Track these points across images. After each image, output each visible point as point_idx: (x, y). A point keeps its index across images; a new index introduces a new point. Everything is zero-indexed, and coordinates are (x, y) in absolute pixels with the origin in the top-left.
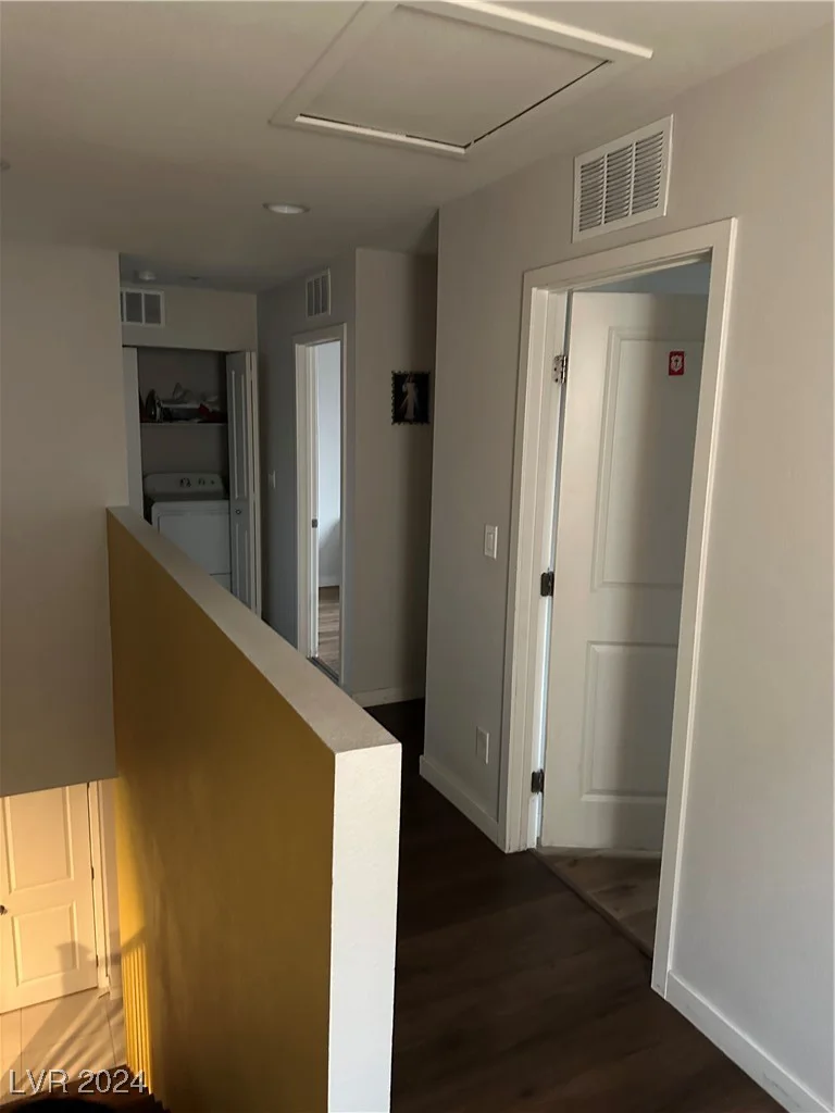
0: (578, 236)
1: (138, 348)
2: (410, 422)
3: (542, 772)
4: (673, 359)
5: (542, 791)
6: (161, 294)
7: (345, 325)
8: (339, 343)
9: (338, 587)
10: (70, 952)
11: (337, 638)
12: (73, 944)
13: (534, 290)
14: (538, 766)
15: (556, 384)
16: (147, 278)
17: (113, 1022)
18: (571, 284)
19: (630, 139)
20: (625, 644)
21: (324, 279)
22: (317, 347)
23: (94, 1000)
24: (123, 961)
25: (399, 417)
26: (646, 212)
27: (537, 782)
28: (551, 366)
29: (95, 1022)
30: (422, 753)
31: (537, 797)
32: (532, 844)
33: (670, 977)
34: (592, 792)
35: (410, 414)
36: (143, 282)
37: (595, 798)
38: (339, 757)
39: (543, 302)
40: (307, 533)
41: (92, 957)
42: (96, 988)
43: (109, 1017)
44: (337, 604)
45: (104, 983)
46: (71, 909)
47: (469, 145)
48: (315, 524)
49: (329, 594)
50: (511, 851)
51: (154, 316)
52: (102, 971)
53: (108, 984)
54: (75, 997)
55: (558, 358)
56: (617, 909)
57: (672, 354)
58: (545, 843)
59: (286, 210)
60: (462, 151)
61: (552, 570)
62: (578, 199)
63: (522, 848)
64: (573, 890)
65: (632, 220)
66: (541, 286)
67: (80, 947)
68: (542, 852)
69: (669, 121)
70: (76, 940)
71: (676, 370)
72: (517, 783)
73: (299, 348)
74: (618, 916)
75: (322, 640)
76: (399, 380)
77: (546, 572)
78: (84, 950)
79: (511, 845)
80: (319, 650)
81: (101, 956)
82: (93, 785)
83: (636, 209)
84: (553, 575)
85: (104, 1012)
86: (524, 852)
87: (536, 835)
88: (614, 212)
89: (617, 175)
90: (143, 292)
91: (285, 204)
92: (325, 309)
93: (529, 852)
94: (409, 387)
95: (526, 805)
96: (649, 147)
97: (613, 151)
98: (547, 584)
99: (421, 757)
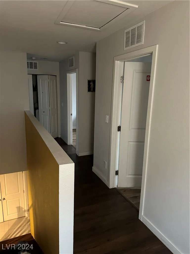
0: (125, 49)
1: (32, 74)
2: (92, 91)
3: (118, 171)
4: (148, 77)
5: (118, 175)
6: (37, 62)
7: (77, 69)
8: (76, 73)
9: (76, 129)
10: (19, 208)
11: (76, 140)
12: (20, 207)
13: (116, 61)
14: (117, 169)
15: (121, 83)
16: (34, 59)
17: (28, 224)
18: (125, 59)
19: (136, 26)
20: (136, 142)
21: (73, 59)
22: (72, 74)
23: (24, 219)
24: (30, 211)
25: (89, 90)
26: (139, 43)
27: (117, 173)
28: (120, 78)
29: (24, 224)
30: (93, 166)
31: (117, 176)
32: (116, 186)
33: (143, 216)
34: (129, 175)
35: (92, 90)
36: (33, 59)
37: (130, 176)
38: (60, 166)
39: (118, 64)
40: (70, 117)
41: (24, 210)
42: (25, 216)
43: (27, 223)
44: (76, 133)
45: (26, 215)
46: (19, 199)
47: (100, 28)
48: (71, 115)
49: (74, 130)
50: (111, 188)
51: (36, 67)
52: (26, 213)
53: (27, 216)
54: (20, 218)
55: (122, 77)
56: (133, 201)
57: (147, 76)
58: (118, 186)
59: (62, 43)
60: (99, 29)
61: (120, 125)
62: (125, 40)
63: (113, 187)
64: (123, 197)
65: (136, 45)
66: (117, 60)
67: (21, 207)
68: (117, 188)
69: (144, 22)
70: (20, 206)
71: (148, 80)
72: (112, 173)
73: (68, 74)
74: (133, 203)
75: (73, 141)
76: (89, 82)
77: (119, 126)
78: (22, 208)
79: (111, 187)
80: (73, 143)
81: (26, 209)
82: (24, 172)
83: (137, 42)
84: (121, 127)
85: (26, 222)
86: (114, 188)
87: (117, 185)
88: (132, 43)
89: (133, 35)
90: (33, 62)
91: (62, 42)
92: (73, 66)
93: (115, 188)
94: (92, 83)
95: (114, 178)
96: (140, 28)
97: (132, 29)
98: (119, 129)
99: (93, 167)
